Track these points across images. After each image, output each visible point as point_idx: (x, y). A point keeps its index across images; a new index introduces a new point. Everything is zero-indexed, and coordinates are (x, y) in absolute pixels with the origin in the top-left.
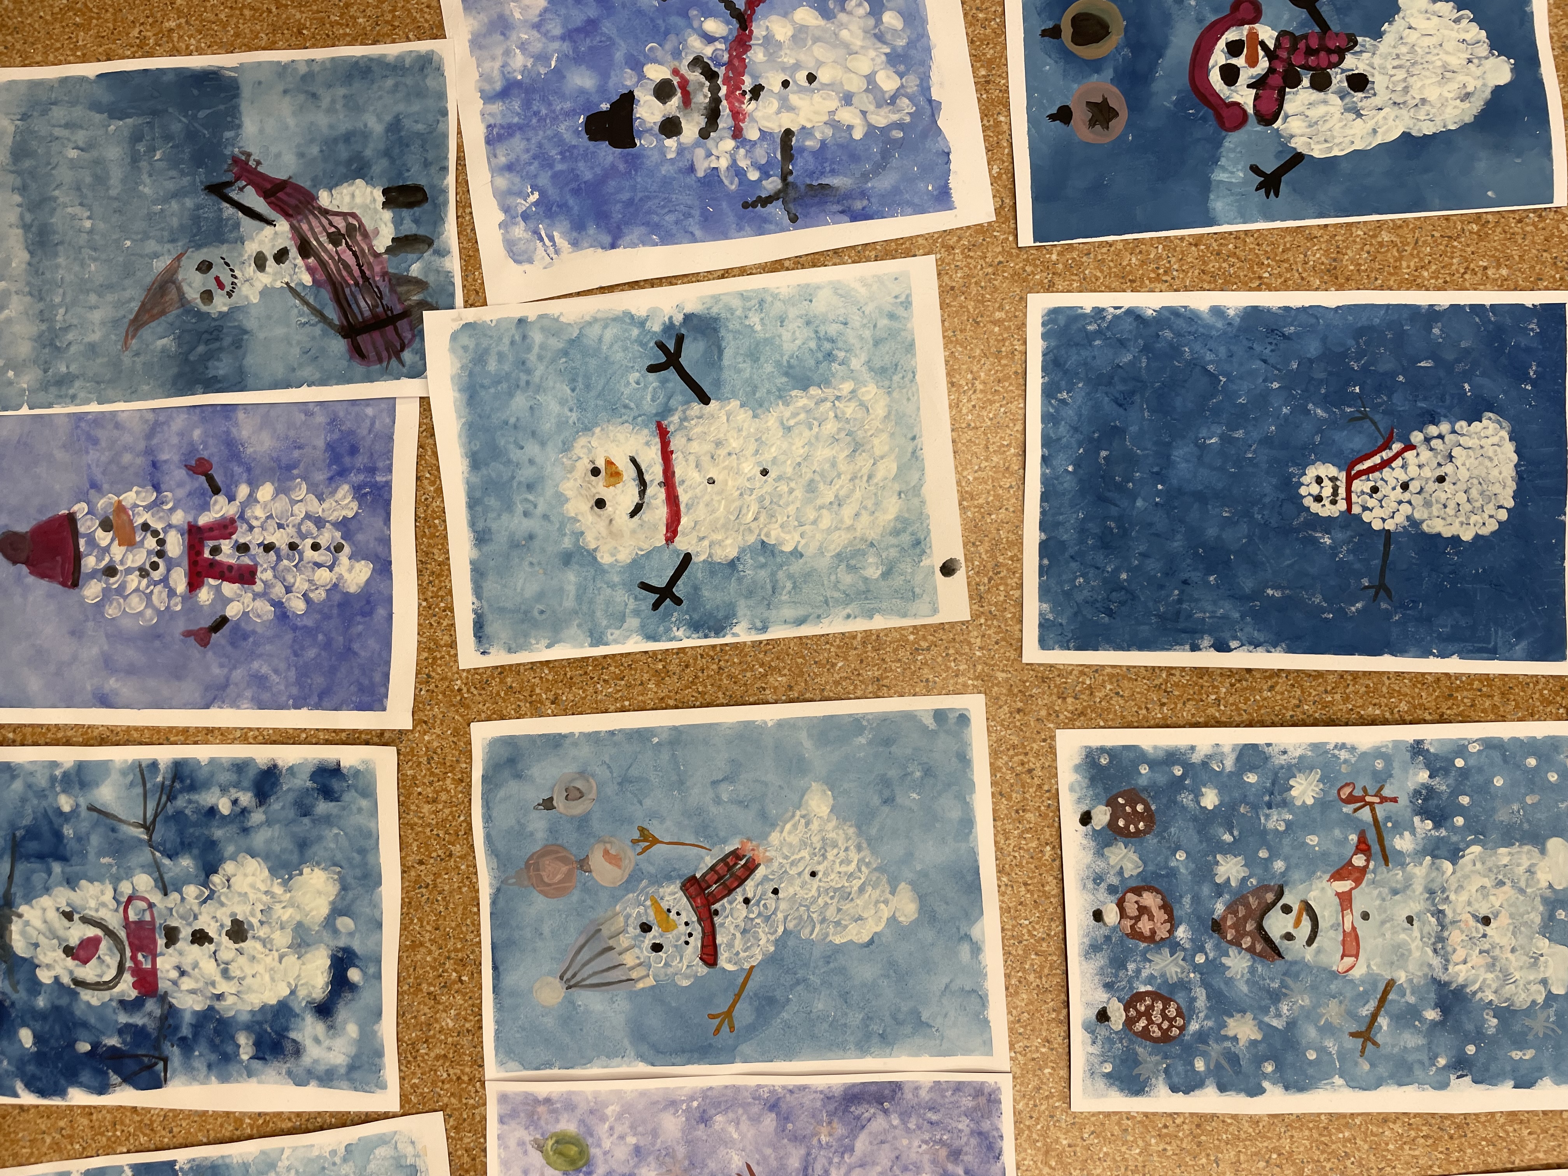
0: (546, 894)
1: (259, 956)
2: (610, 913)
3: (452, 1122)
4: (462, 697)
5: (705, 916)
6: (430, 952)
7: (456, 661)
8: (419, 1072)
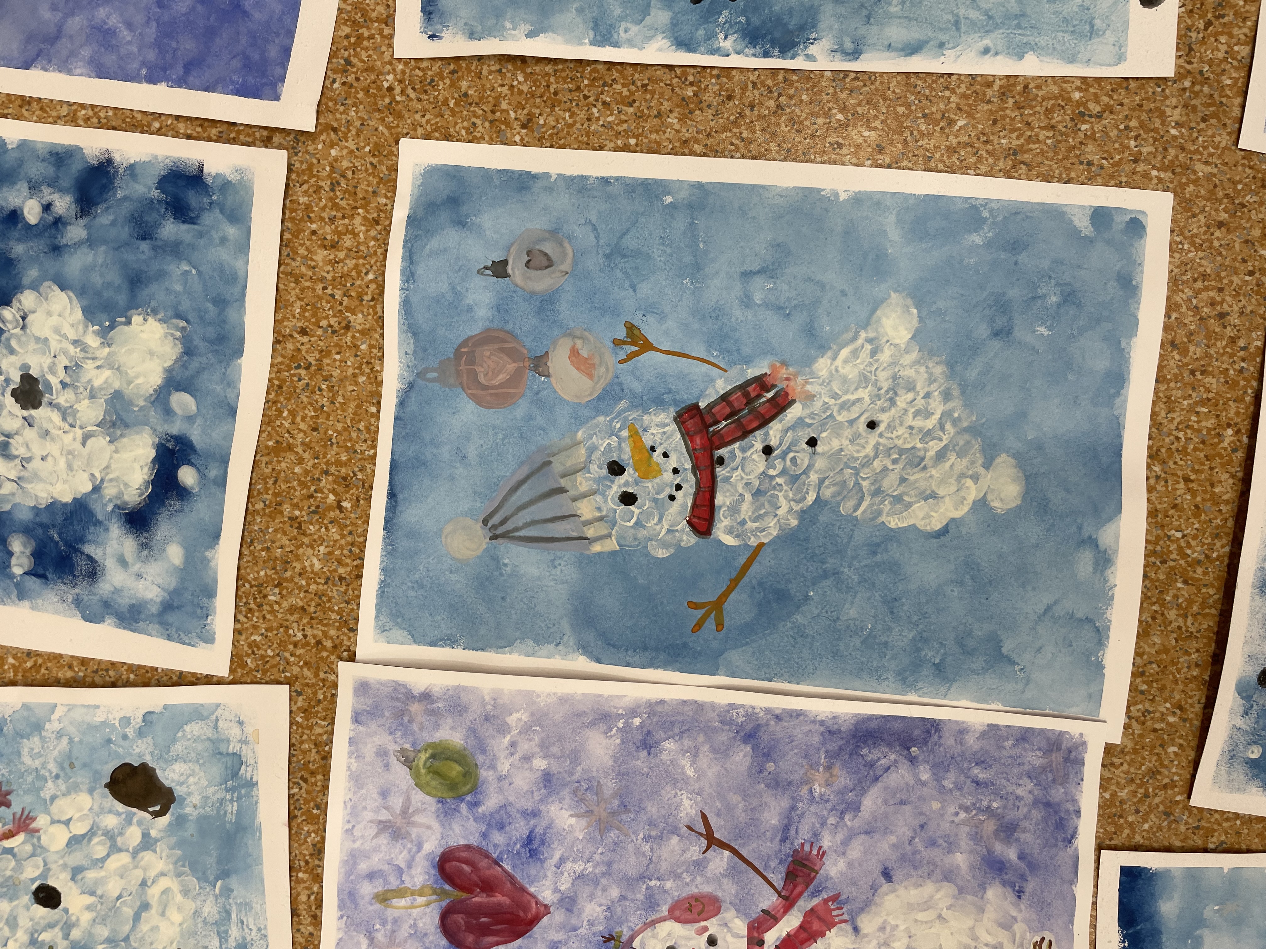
0: (478, 401)
1: (54, 432)
2: (568, 441)
3: (300, 702)
4: (393, 99)
5: (704, 463)
6: (301, 461)
7: (390, 46)
8: (263, 626)
